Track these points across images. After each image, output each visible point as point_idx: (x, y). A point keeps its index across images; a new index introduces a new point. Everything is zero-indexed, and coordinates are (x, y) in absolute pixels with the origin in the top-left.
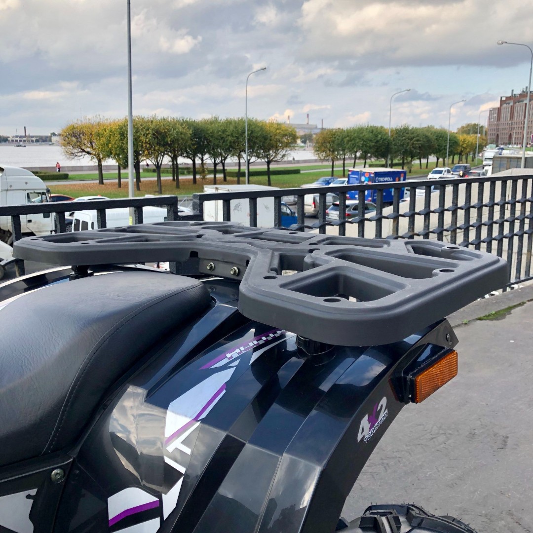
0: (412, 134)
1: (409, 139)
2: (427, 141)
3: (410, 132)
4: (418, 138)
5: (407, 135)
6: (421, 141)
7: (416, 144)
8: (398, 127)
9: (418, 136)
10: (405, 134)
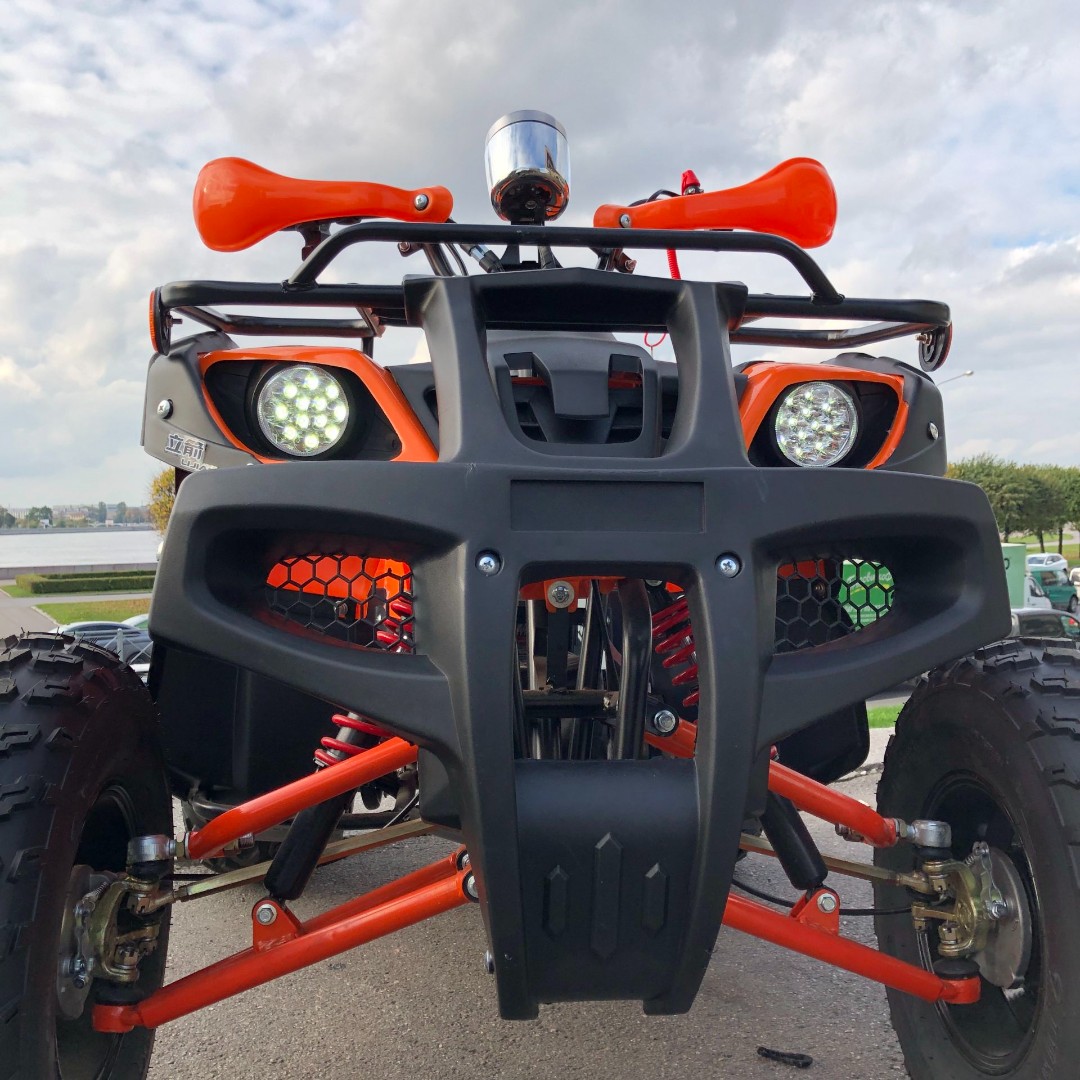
0: (1000, 476)
1: (991, 489)
2: (1039, 492)
3: (993, 471)
4: (1015, 485)
5: (987, 480)
6: (1021, 492)
7: (1012, 499)
8: (966, 461)
9: (1013, 480)
10: (982, 478)
